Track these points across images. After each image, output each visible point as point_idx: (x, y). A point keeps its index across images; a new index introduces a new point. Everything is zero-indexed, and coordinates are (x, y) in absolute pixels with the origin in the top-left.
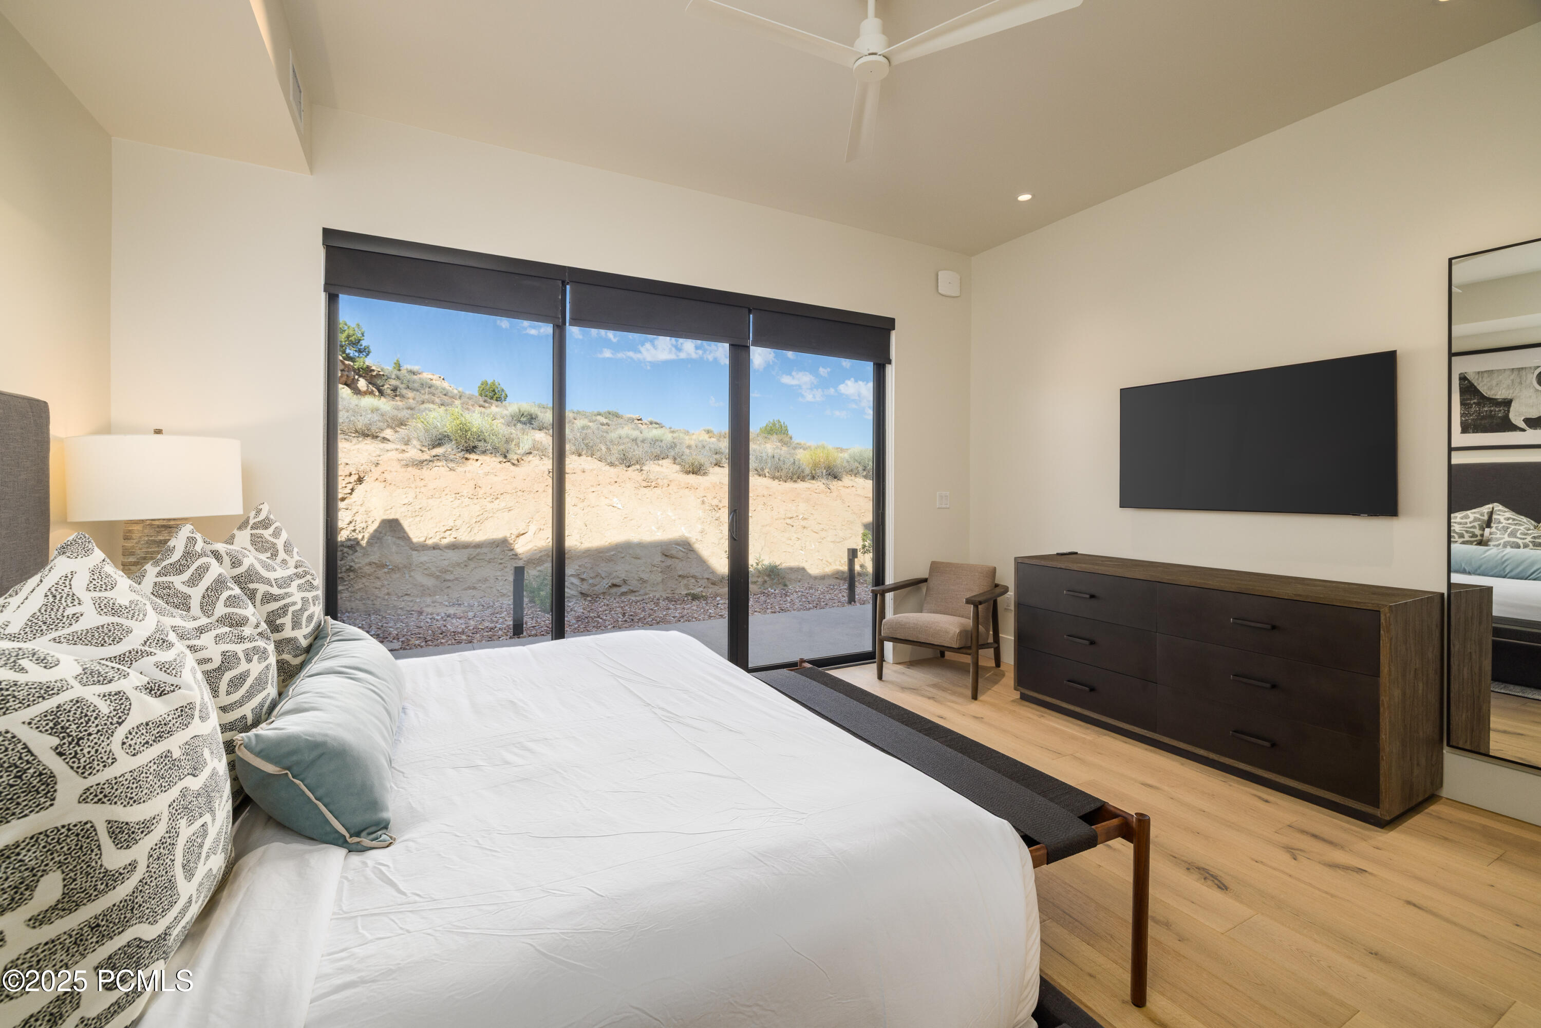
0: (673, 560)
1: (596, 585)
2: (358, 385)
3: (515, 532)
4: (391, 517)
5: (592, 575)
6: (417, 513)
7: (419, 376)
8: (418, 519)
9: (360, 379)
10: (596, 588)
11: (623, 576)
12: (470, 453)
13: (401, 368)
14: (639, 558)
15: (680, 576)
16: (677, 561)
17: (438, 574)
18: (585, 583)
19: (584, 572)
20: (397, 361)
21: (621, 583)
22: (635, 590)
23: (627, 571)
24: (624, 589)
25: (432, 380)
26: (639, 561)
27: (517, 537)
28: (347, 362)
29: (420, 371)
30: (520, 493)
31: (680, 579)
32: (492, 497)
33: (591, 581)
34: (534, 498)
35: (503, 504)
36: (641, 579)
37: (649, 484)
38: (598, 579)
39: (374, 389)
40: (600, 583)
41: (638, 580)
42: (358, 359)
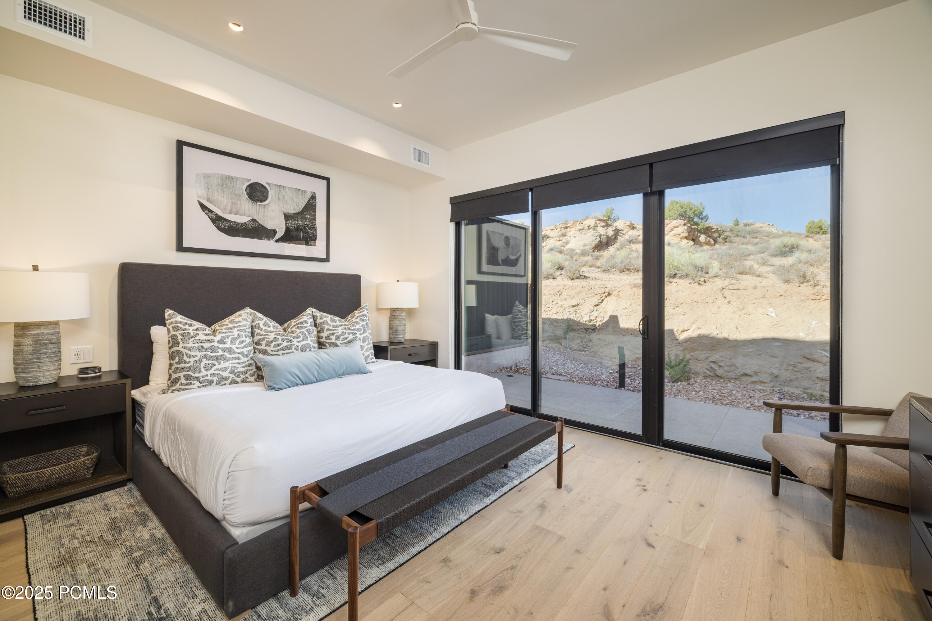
0: (815, 363)
1: (730, 372)
2: (700, 239)
3: (681, 329)
4: (614, 314)
5: (728, 364)
6: (628, 314)
7: (752, 227)
8: (628, 317)
9: (701, 235)
10: (729, 374)
11: (755, 369)
12: (673, 278)
13: (739, 223)
14: (776, 357)
15: (818, 378)
16: (819, 365)
17: (631, 349)
18: (722, 369)
19: (722, 361)
20: (737, 219)
21: (752, 374)
22: (765, 381)
23: (759, 366)
24: (755, 379)
25: (762, 227)
26: (775, 359)
27: (682, 332)
28: (693, 227)
29: (753, 223)
30: (695, 304)
31: (817, 381)
32: (675, 305)
33: (726, 368)
34: (704, 307)
35: (680, 311)
36: (773, 374)
37: (819, 297)
38: (732, 368)
39: (711, 240)
40: (733, 371)
41: (770, 375)
42: (701, 224)
